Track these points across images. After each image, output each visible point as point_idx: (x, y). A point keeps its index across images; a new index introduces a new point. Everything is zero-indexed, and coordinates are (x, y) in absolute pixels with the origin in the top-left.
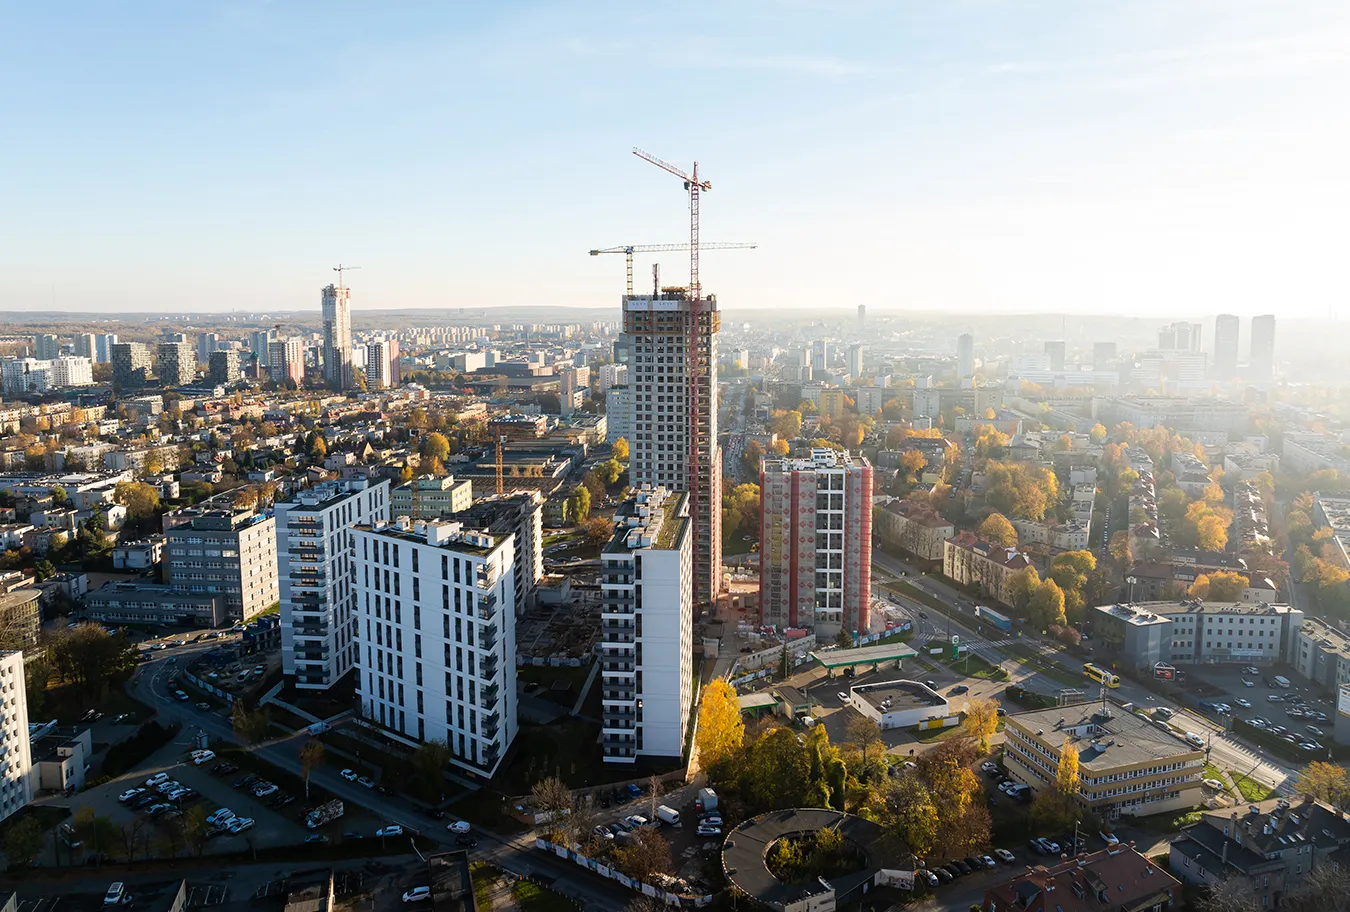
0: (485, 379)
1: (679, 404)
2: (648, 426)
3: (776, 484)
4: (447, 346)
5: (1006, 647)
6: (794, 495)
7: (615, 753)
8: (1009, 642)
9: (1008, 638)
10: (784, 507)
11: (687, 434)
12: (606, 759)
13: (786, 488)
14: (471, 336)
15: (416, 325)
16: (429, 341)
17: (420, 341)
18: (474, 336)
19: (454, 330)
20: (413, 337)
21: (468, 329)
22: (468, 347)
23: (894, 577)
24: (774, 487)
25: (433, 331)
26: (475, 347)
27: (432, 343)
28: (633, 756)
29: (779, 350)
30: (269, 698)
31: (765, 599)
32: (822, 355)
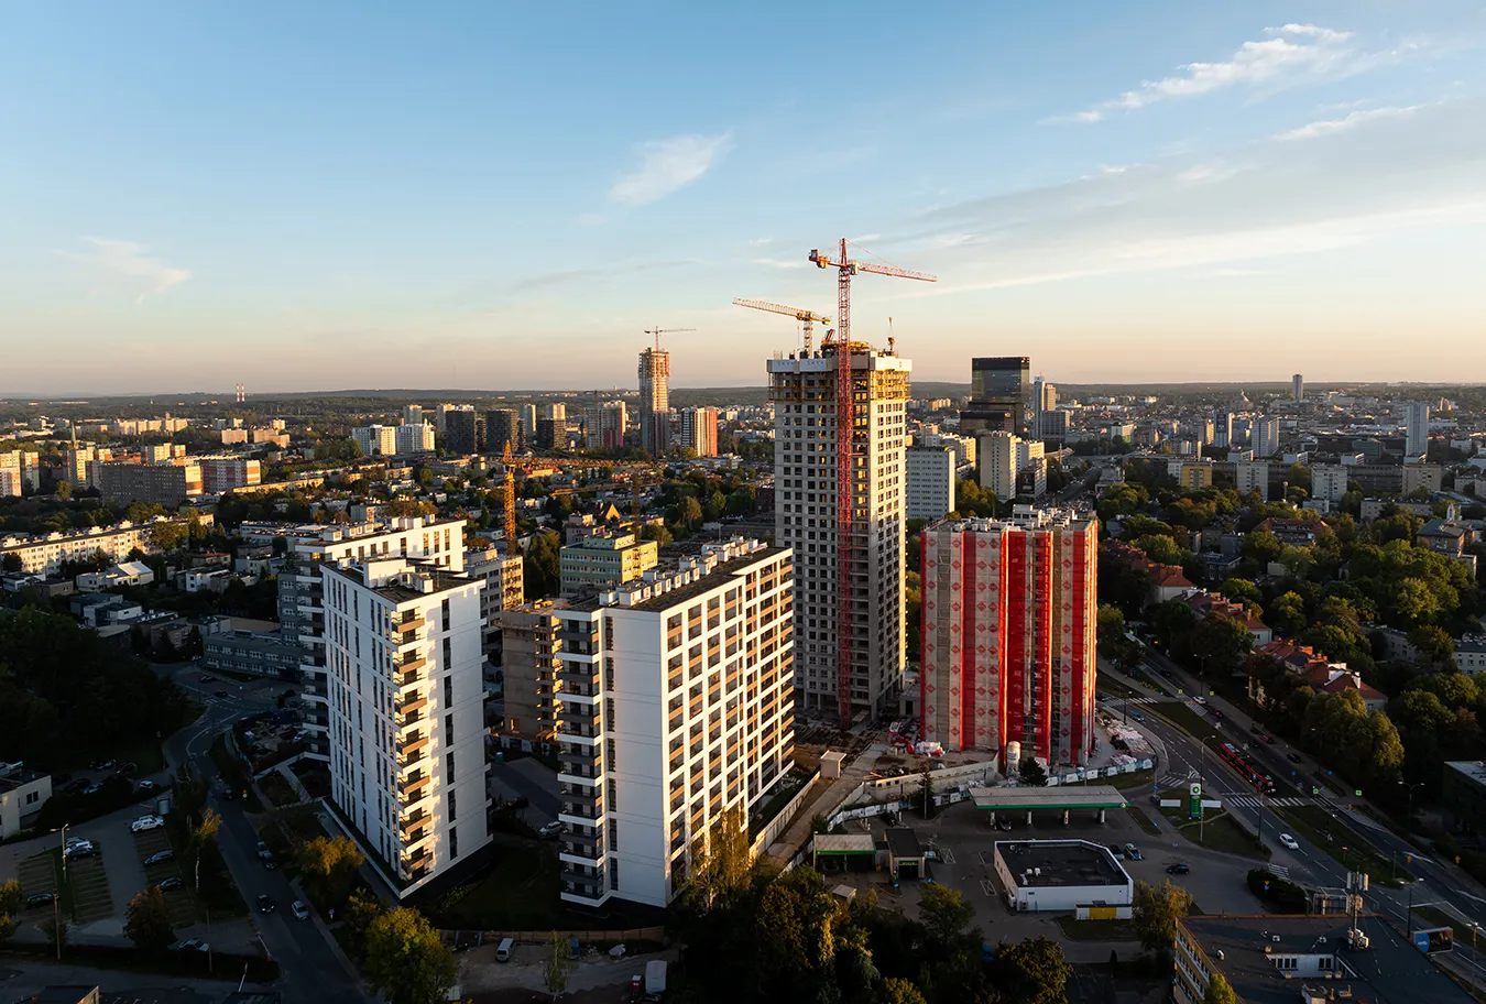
3: (942, 547)
5: (1292, 809)
6: (969, 566)
7: (579, 891)
8: (1297, 802)
9: (1297, 794)
10: (954, 581)
11: (839, 480)
12: (564, 896)
13: (956, 555)
23: (1167, 694)
24: (939, 551)
28: (600, 898)
29: (1178, 426)
30: (283, 768)
31: (928, 704)
32: (1226, 431)
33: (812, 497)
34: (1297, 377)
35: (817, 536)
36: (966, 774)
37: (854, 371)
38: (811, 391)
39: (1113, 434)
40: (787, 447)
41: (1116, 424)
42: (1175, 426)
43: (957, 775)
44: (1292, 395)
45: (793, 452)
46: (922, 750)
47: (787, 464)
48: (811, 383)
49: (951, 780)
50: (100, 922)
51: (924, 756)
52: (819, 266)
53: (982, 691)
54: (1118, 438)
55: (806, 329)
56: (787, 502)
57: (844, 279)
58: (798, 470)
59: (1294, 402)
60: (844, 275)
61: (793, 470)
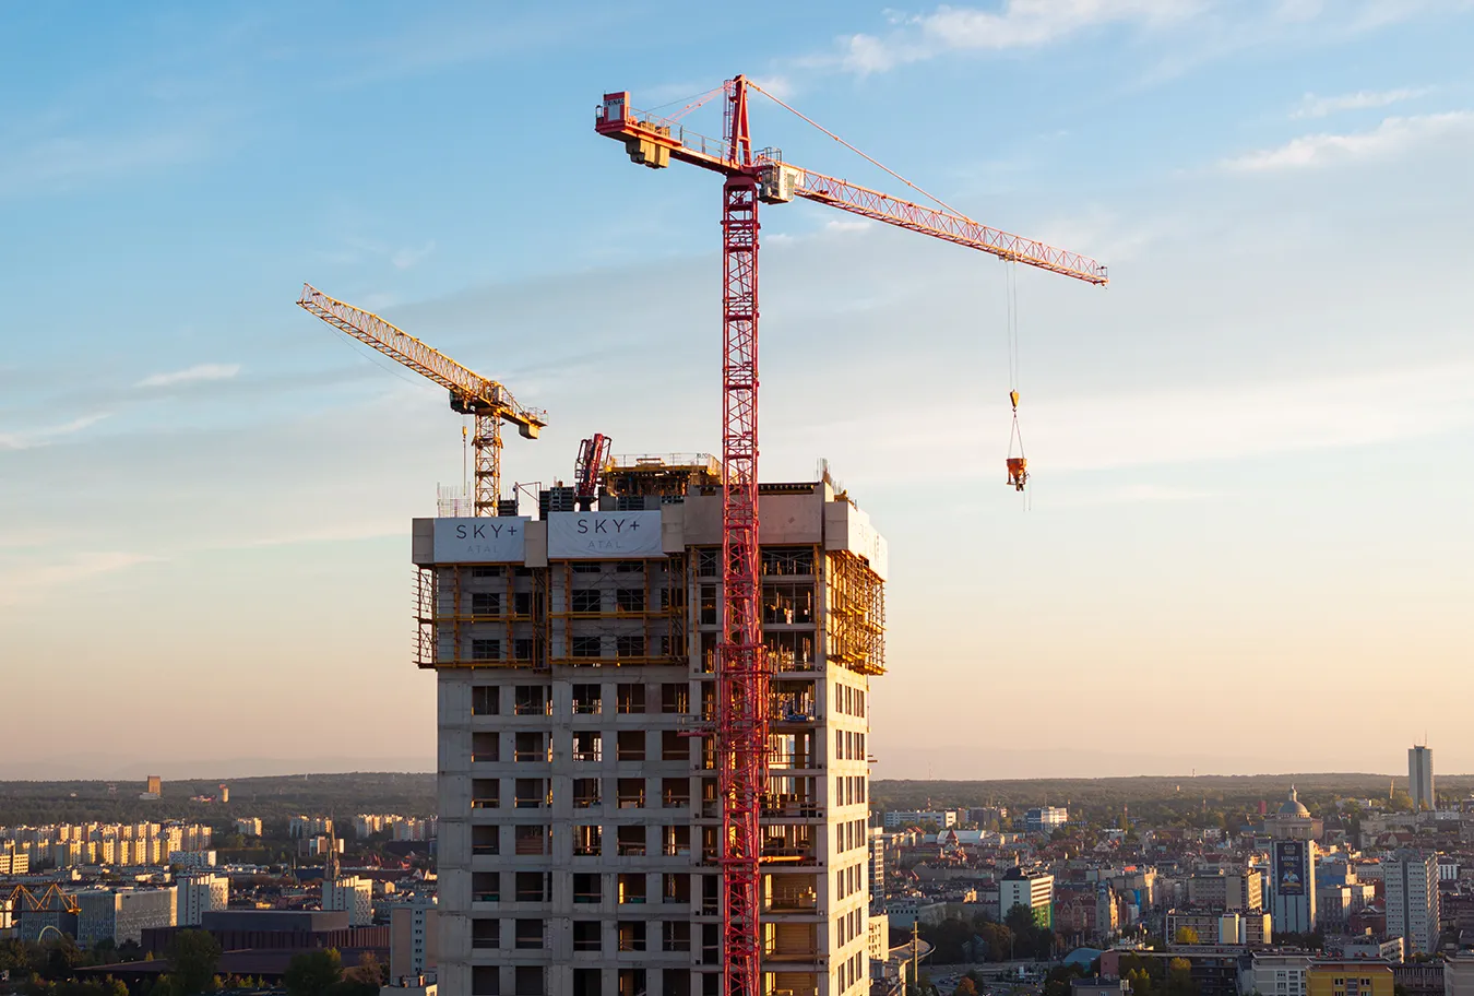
29: (1157, 881)
32: (1302, 890)
34: (1419, 756)
37: (768, 552)
38: (588, 629)
39: (1007, 904)
40: (486, 839)
41: (1014, 874)
42: (1149, 881)
44: (1411, 802)
45: (508, 861)
47: (486, 908)
48: (585, 601)
52: (638, 157)
54: (1022, 914)
55: (479, 443)
57: (738, 215)
58: (530, 930)
59: (1421, 818)
60: (741, 206)
61: (507, 932)
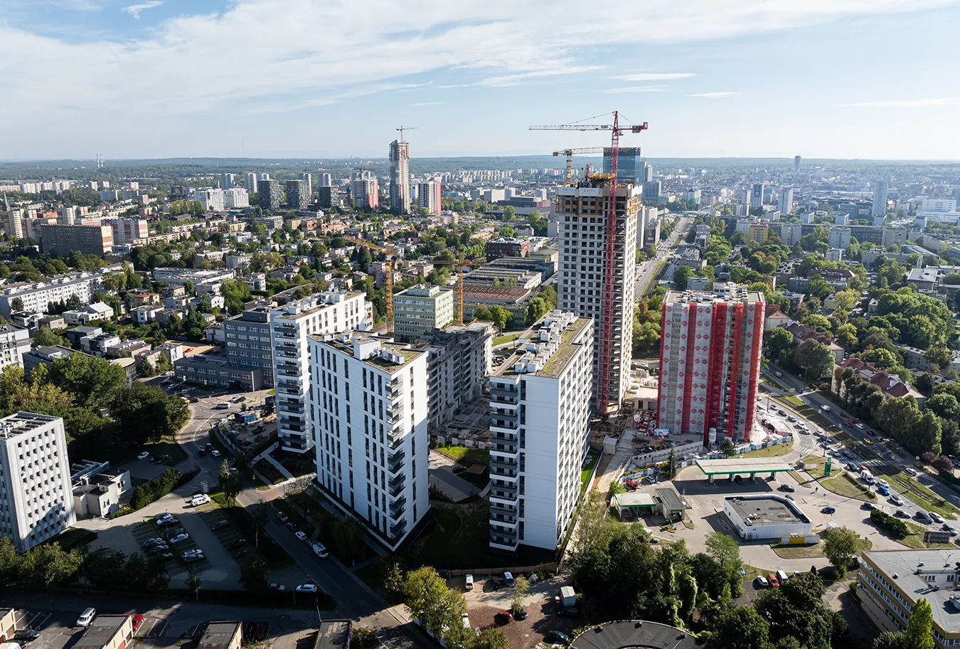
0: (502, 209)
1: (599, 241)
2: (574, 258)
3: (676, 312)
4: (483, 184)
6: (692, 324)
7: (500, 541)
8: (881, 463)
9: (880, 459)
10: (682, 333)
11: (604, 266)
12: (492, 545)
13: (685, 317)
14: (501, 176)
15: (466, 168)
16: (471, 180)
17: (465, 180)
18: (503, 176)
19: (489, 173)
20: (461, 177)
21: (499, 172)
22: (496, 185)
23: (785, 391)
24: (674, 315)
25: (475, 173)
26: (502, 185)
27: (473, 182)
28: (514, 545)
30: (265, 454)
31: (661, 406)
32: (759, 195)
33: (583, 276)
35: (586, 300)
36: (688, 449)
37: (617, 198)
38: (585, 208)
39: (689, 198)
40: (567, 243)
41: (691, 190)
42: (724, 191)
43: (683, 450)
45: (570, 246)
46: (658, 434)
47: (566, 254)
48: (585, 203)
49: (680, 453)
50: (206, 572)
51: (660, 438)
53: (695, 399)
56: (566, 278)
59: (796, 174)
61: (570, 258)
